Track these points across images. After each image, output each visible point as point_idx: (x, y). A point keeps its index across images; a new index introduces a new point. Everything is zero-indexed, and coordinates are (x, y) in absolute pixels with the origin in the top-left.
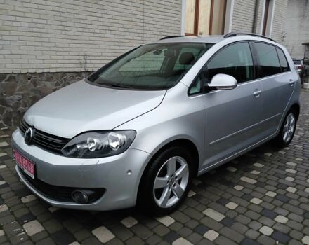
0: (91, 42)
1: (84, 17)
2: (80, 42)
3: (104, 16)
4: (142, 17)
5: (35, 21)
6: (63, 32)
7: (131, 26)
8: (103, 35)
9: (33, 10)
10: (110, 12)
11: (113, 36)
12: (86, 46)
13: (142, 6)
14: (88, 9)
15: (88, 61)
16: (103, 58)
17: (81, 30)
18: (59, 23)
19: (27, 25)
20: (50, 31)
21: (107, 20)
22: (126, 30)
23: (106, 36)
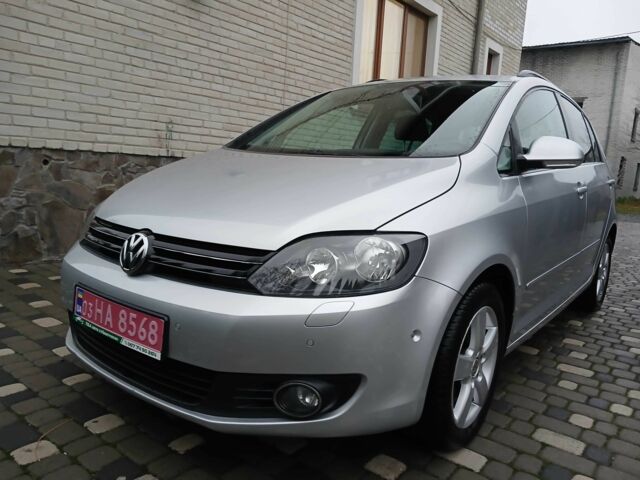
0: (184, 96)
1: (172, 43)
2: (161, 93)
3: (212, 46)
4: (283, 59)
5: (69, 36)
6: (128, 69)
7: (261, 74)
8: (207, 85)
9: (67, 13)
10: (223, 40)
11: (227, 89)
12: (173, 103)
13: (284, 37)
14: (181, 28)
15: (175, 136)
16: (206, 131)
17: (165, 68)
18: (120, 48)
19: (51, 43)
20: (99, 63)
21: (217, 55)
22: (252, 80)
23: (214, 86)
